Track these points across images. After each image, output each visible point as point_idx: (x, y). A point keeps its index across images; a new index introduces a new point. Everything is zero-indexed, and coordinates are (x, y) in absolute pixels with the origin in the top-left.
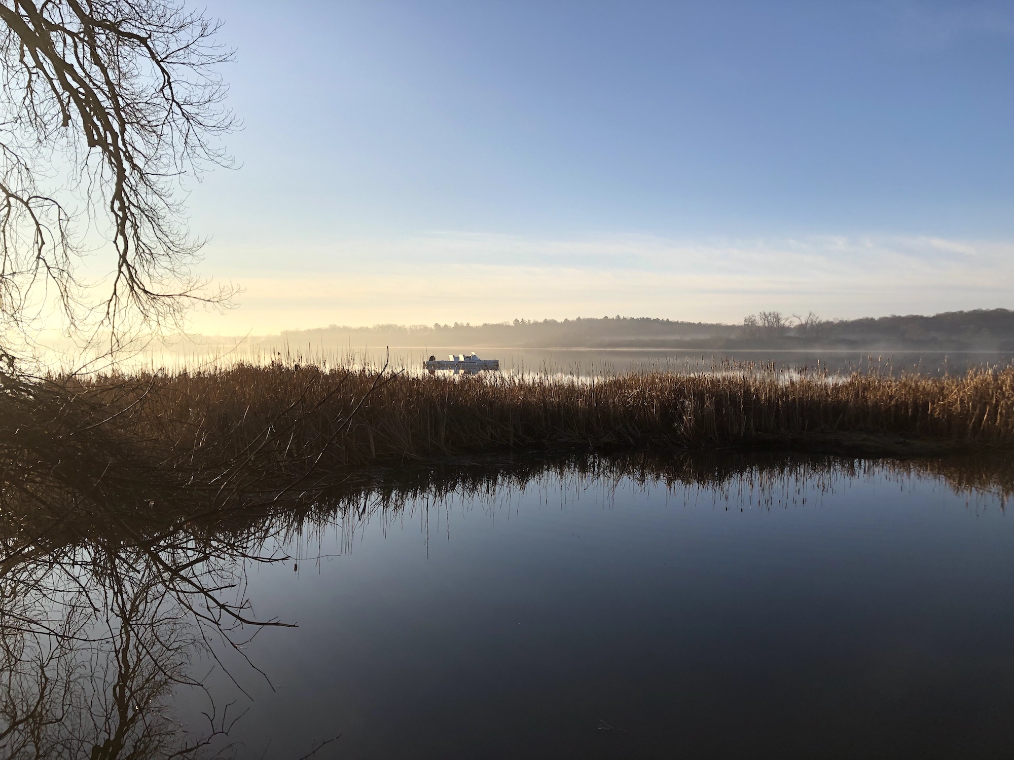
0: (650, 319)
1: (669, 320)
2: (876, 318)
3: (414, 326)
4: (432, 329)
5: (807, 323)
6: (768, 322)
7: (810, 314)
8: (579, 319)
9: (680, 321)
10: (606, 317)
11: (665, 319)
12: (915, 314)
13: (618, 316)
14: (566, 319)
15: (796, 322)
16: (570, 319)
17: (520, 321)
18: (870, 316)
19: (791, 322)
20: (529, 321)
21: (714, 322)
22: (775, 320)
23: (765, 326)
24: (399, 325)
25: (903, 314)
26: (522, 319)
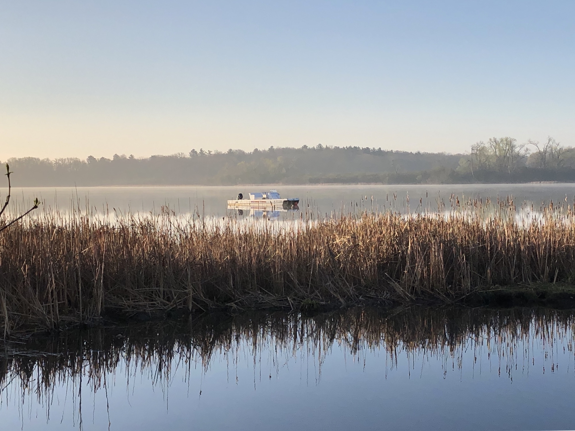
0: (359, 148)
1: (382, 149)
3: (62, 160)
4: (86, 163)
5: (545, 152)
6: (500, 151)
7: (549, 140)
8: (271, 149)
9: (394, 150)
10: (305, 147)
11: (377, 148)
13: (320, 145)
14: (256, 150)
15: (533, 150)
16: (261, 149)
17: (198, 151)
19: (527, 149)
20: (210, 152)
21: (436, 152)
22: (507, 148)
23: (496, 155)
24: (41, 159)
26: (201, 150)
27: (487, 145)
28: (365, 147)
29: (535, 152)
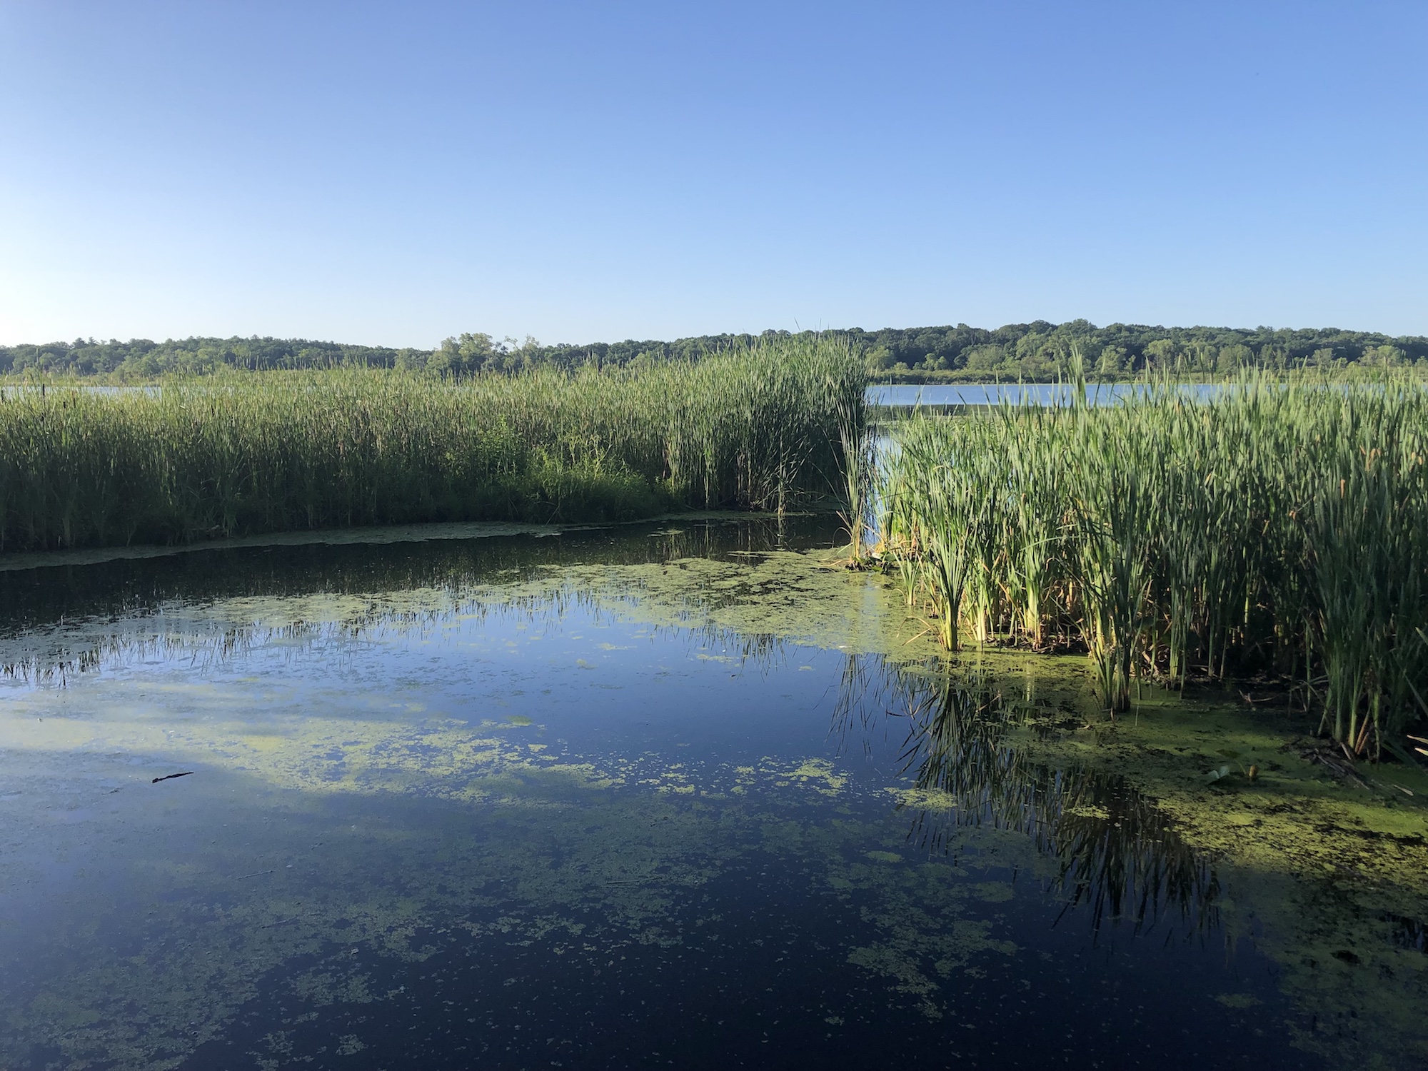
0: (306, 341)
1: (335, 343)
2: (610, 343)
6: (474, 348)
7: (528, 338)
8: (192, 341)
11: (328, 342)
15: (511, 349)
16: (176, 339)
18: (602, 342)
20: (103, 342)
21: (401, 348)
22: (483, 345)
25: (640, 341)
27: (459, 343)
28: (313, 340)
29: (513, 351)
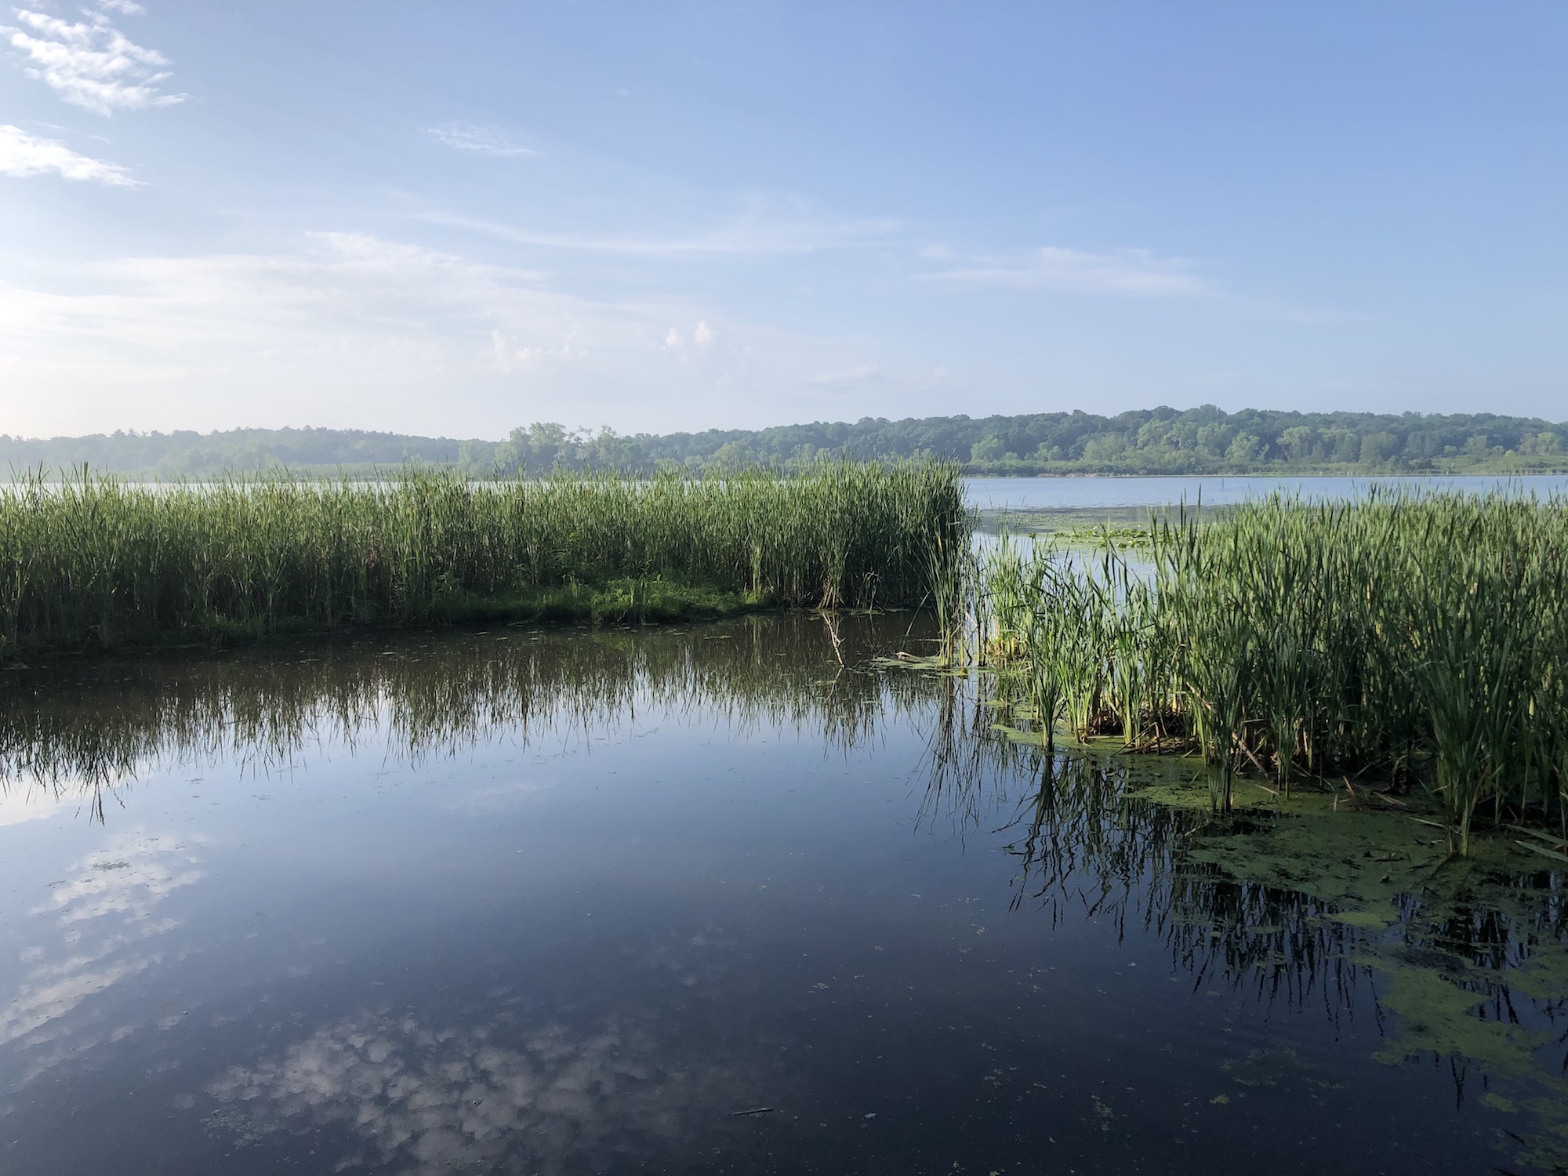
0: (363, 432)
1: (394, 434)
5: (600, 440)
6: (545, 438)
8: (238, 430)
11: (387, 432)
12: (741, 429)
14: (216, 431)
15: (585, 439)
19: (579, 438)
22: (555, 435)
23: (541, 444)
27: (528, 433)
29: (587, 441)
